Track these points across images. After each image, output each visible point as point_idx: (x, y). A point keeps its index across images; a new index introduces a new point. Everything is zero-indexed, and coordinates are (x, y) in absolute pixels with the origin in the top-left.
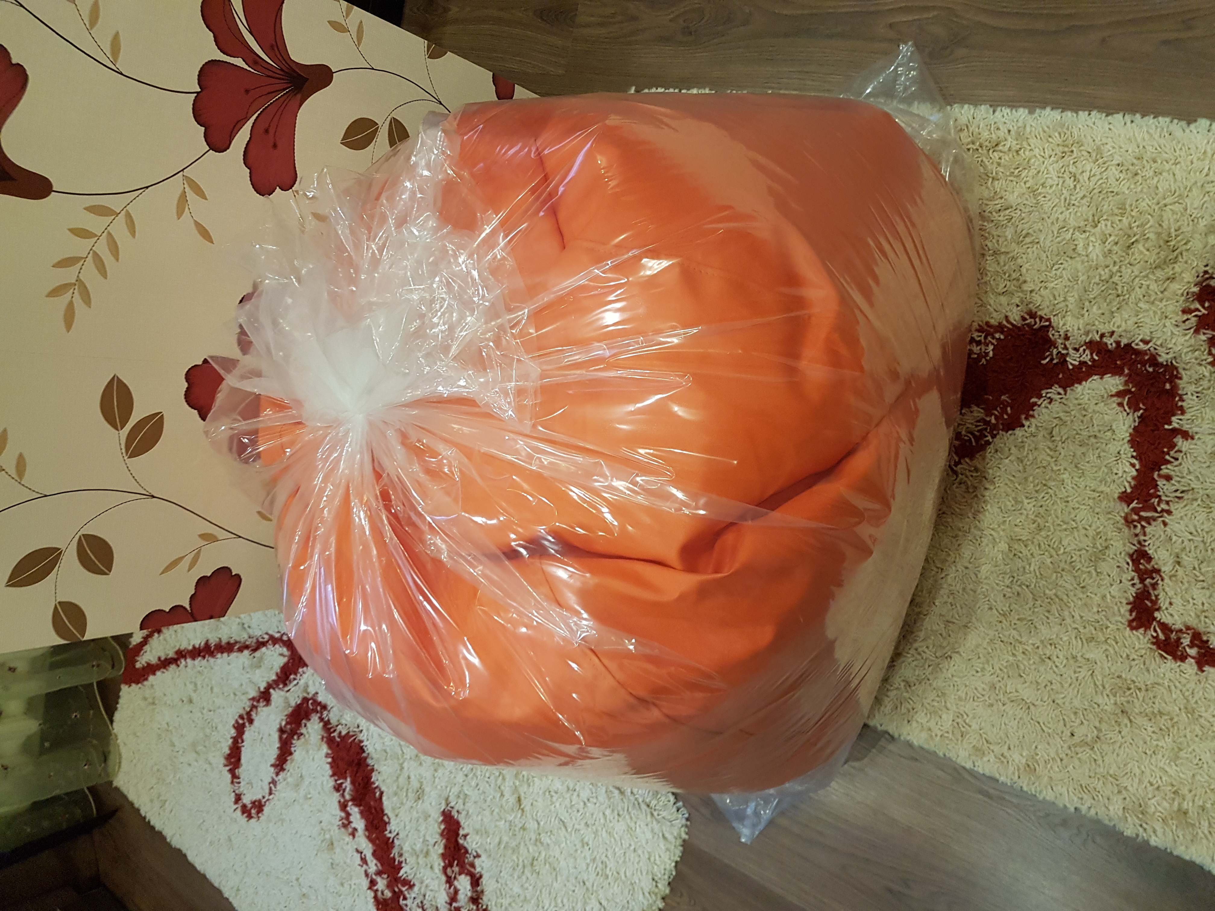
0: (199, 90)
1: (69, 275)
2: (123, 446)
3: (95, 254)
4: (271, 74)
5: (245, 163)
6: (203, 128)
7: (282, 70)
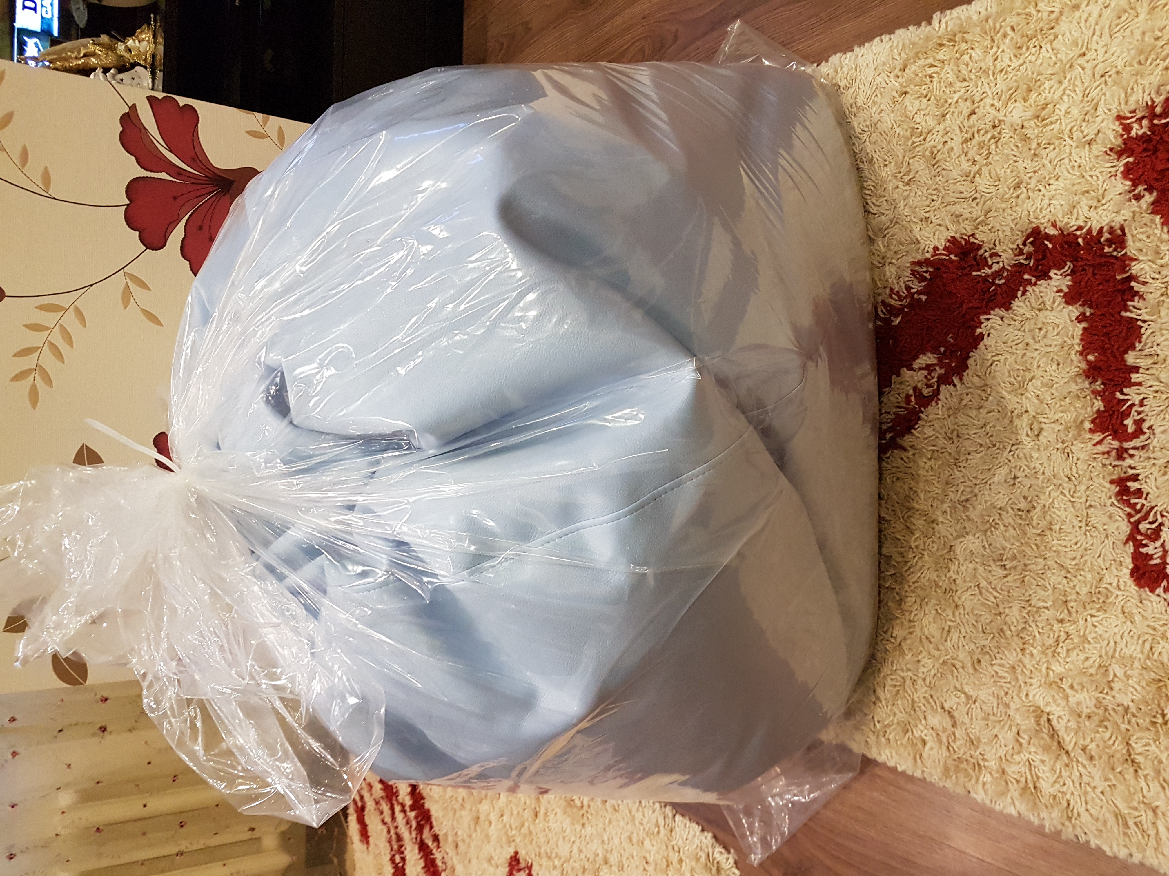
0: (128, 202)
1: (29, 362)
3: (51, 343)
4: (197, 181)
5: (183, 257)
6: (137, 233)
7: (206, 176)
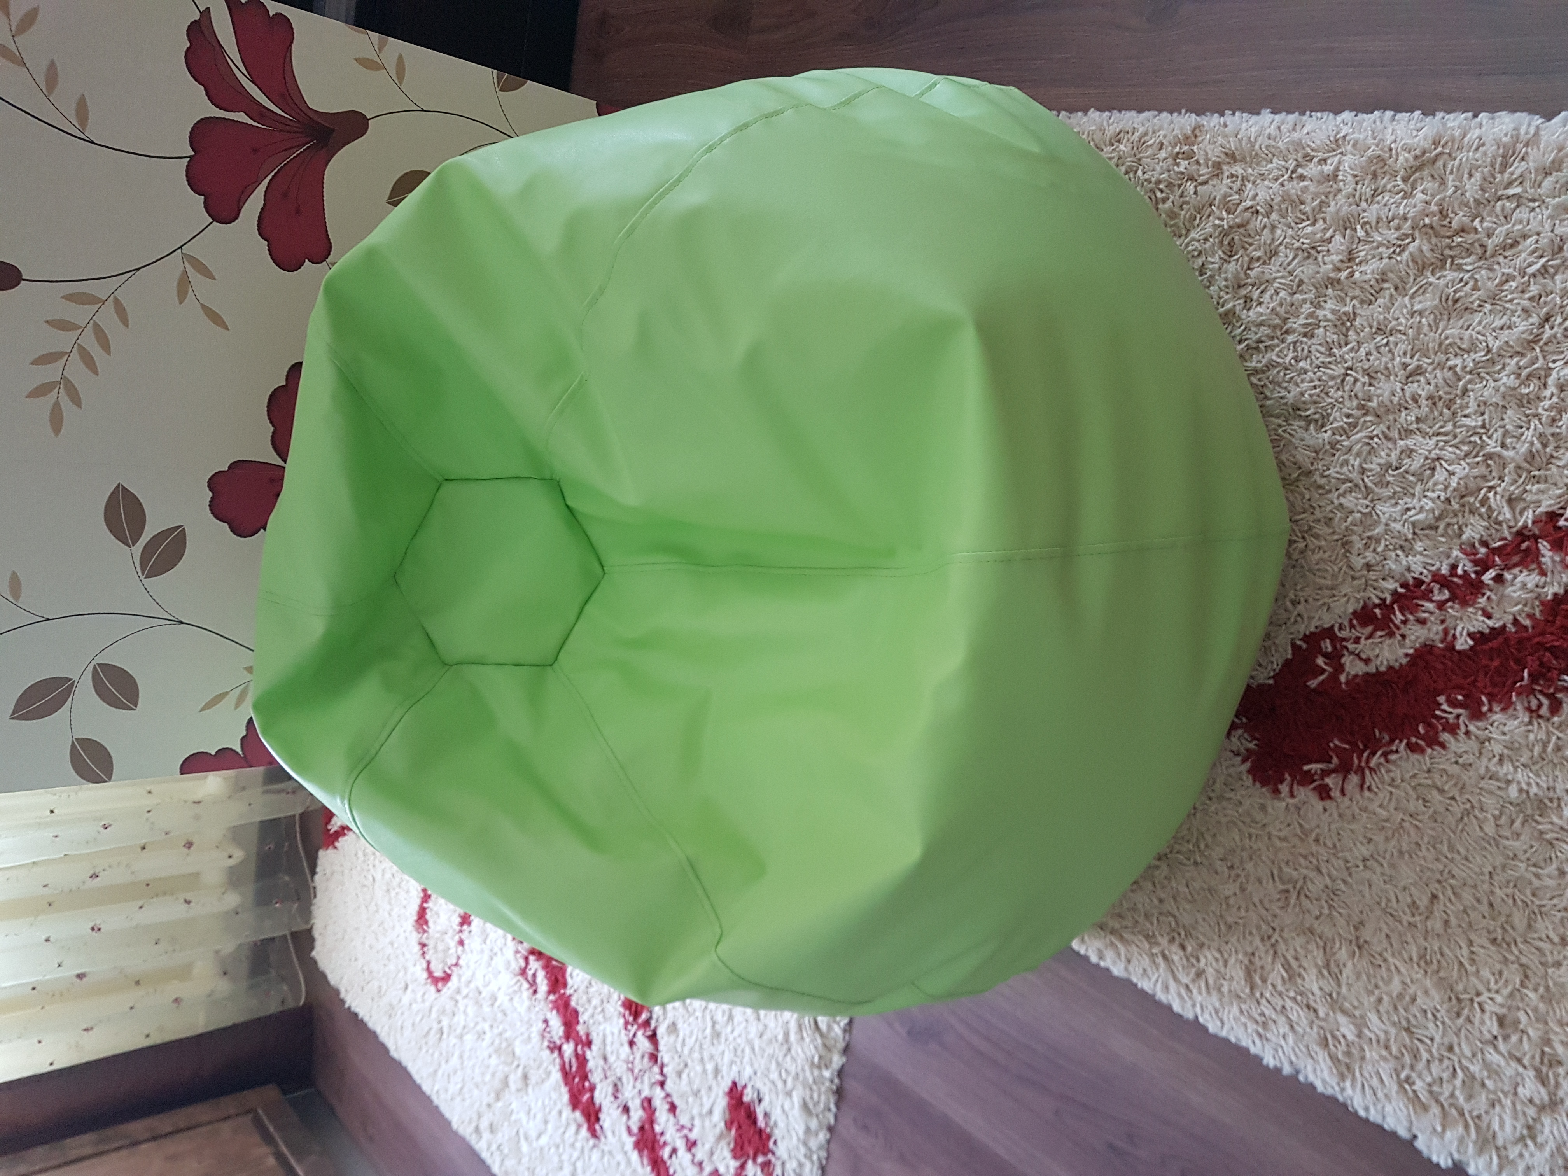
0: (192, 153)
1: (51, 372)
2: (138, 565)
3: (81, 348)
5: (260, 234)
6: (202, 198)
7: (297, 121)
